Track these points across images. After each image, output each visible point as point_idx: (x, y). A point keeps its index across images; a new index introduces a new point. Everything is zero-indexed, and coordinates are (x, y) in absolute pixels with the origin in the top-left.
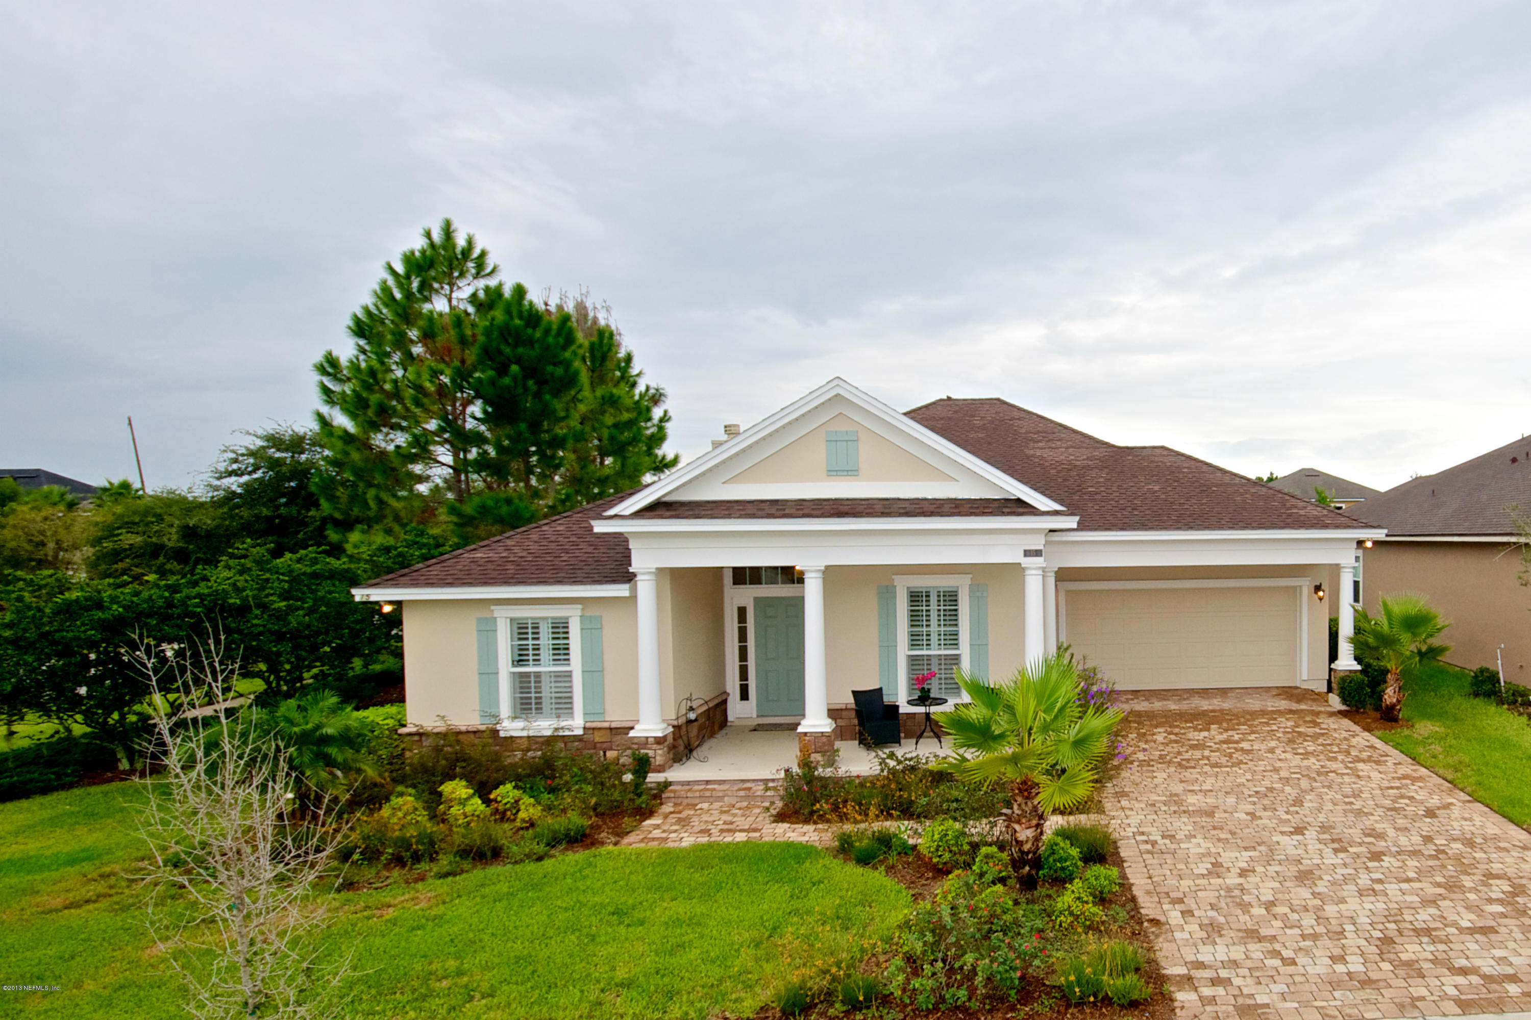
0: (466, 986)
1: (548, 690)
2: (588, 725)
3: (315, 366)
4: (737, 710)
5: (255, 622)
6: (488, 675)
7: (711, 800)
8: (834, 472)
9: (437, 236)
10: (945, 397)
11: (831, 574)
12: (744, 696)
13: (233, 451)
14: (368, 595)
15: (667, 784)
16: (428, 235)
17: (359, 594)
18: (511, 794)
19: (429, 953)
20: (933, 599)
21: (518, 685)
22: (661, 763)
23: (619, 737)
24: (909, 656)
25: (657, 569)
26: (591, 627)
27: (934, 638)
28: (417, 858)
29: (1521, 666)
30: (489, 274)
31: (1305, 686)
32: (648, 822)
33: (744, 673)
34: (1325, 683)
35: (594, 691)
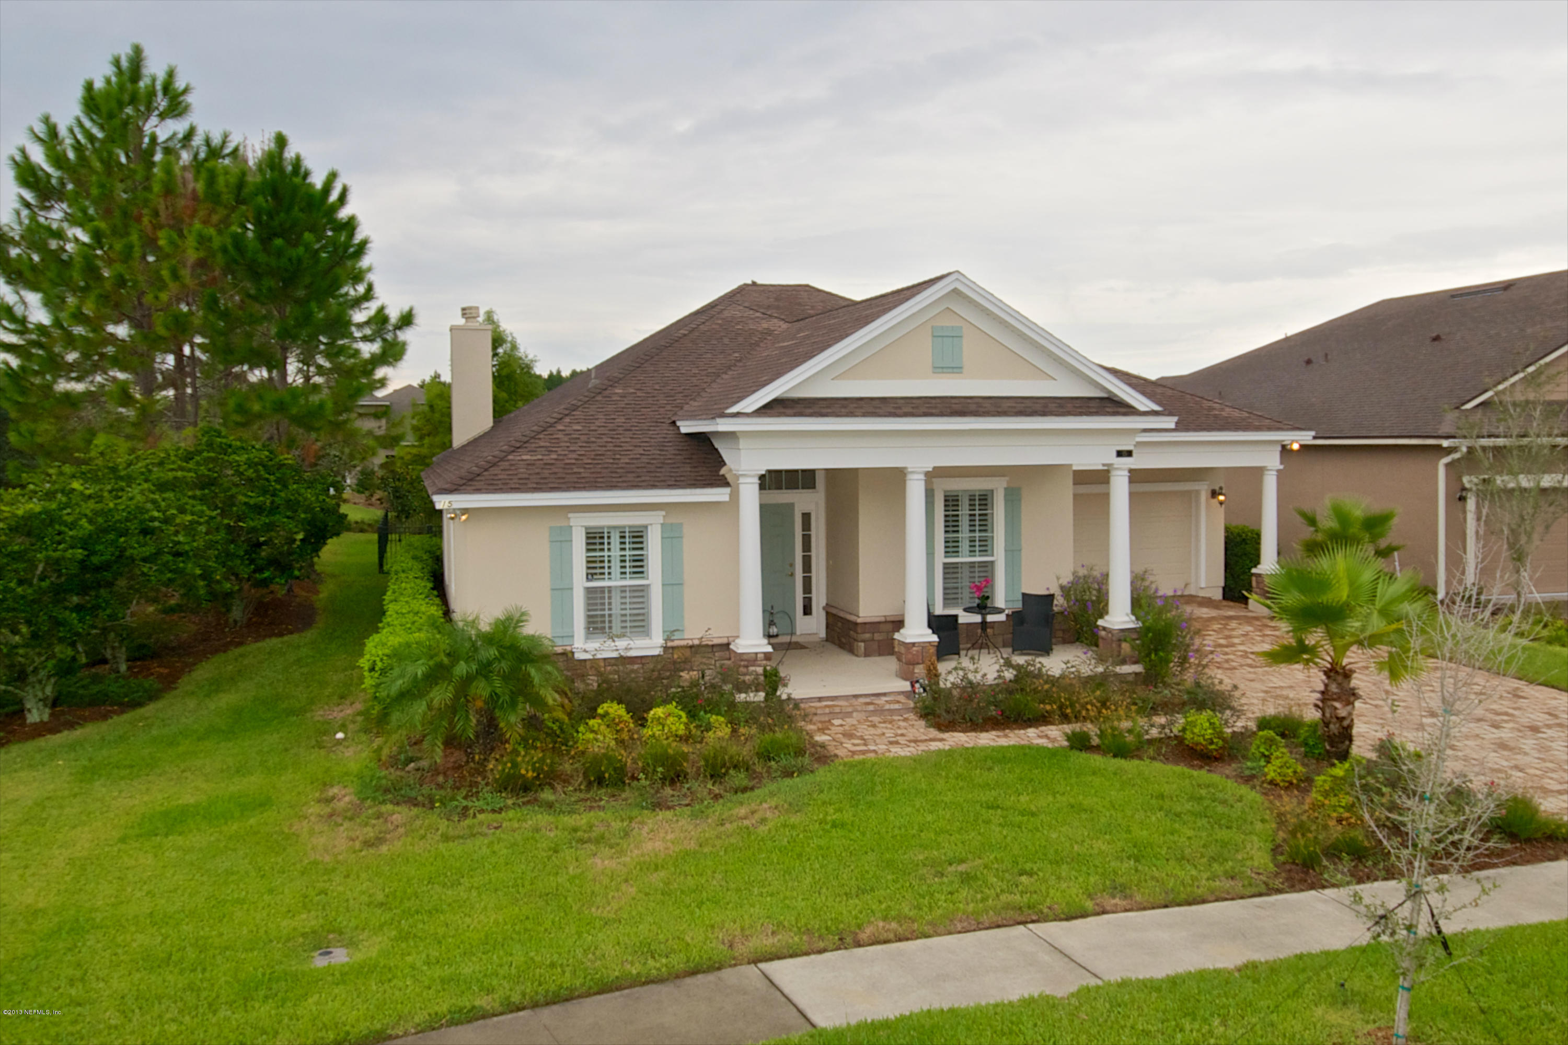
1: (620, 610)
2: (667, 644)
6: (561, 590)
8: (940, 369)
10: (749, 282)
17: (440, 501)
21: (592, 601)
23: (698, 656)
24: (945, 564)
25: (764, 470)
26: (672, 536)
31: (1202, 594)
34: (1221, 591)
35: (673, 606)
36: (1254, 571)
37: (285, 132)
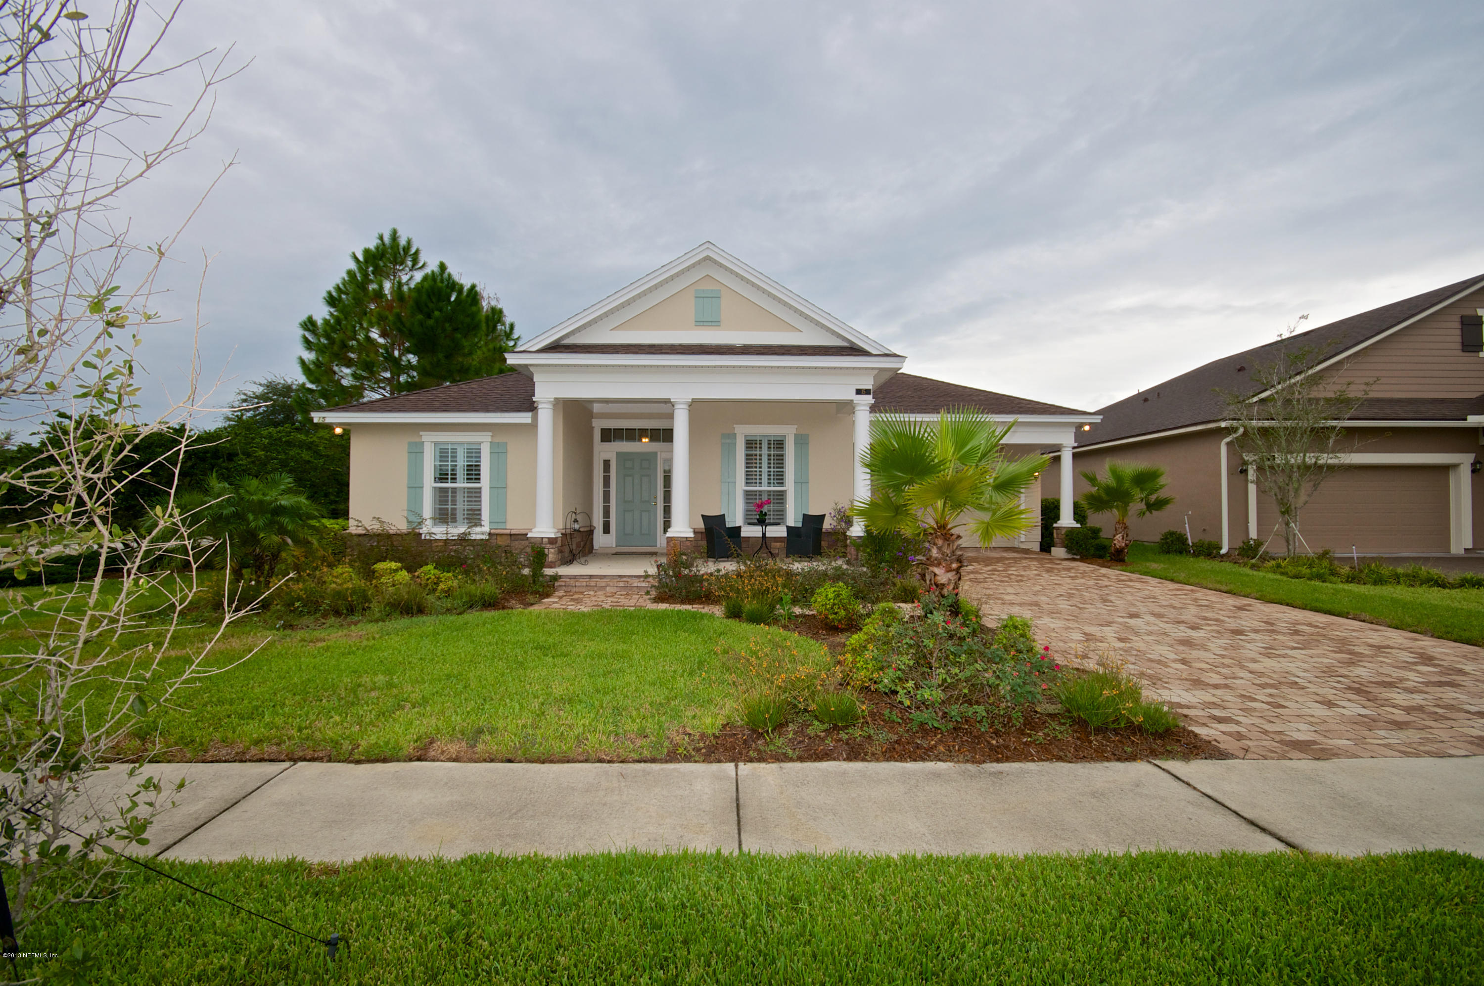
0: (396, 696)
1: (461, 506)
2: (492, 531)
3: (301, 324)
4: (600, 540)
5: (240, 462)
6: (415, 488)
7: (595, 589)
8: (701, 323)
9: (387, 239)
11: (696, 406)
12: (606, 530)
13: (245, 394)
14: (324, 418)
15: (556, 578)
16: (381, 238)
17: (317, 417)
18: (432, 572)
19: (360, 669)
20: (765, 446)
21: (438, 498)
22: (553, 560)
23: (517, 543)
24: (747, 491)
25: (556, 399)
26: (498, 452)
27: (765, 477)
28: (351, 610)
29: (1204, 530)
30: (420, 268)
31: (1023, 546)
32: (546, 600)
33: (607, 513)
34: (1038, 544)
35: (499, 504)
36: (1055, 525)
37: (444, 261)
